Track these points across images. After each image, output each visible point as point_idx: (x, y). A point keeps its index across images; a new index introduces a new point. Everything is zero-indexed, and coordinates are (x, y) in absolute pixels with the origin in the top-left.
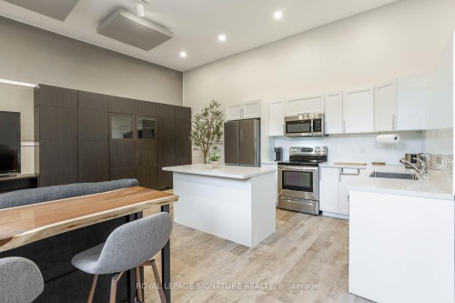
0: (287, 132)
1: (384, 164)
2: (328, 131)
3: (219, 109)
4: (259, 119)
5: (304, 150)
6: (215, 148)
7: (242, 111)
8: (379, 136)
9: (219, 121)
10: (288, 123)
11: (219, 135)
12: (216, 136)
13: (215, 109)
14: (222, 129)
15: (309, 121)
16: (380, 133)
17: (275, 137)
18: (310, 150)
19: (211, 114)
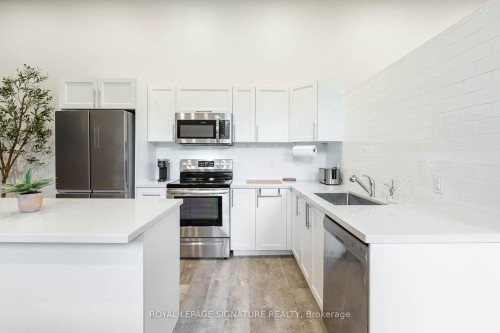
0: (179, 136)
1: (294, 180)
2: (239, 138)
3: (43, 86)
4: (133, 112)
5: (202, 163)
6: (32, 160)
7: (96, 94)
8: (295, 148)
9: (41, 109)
10: (180, 123)
11: (42, 135)
12: (33, 138)
13: (32, 84)
14: (50, 125)
15: (213, 123)
16: (295, 144)
17: (156, 144)
18: (211, 164)
19: (22, 94)
